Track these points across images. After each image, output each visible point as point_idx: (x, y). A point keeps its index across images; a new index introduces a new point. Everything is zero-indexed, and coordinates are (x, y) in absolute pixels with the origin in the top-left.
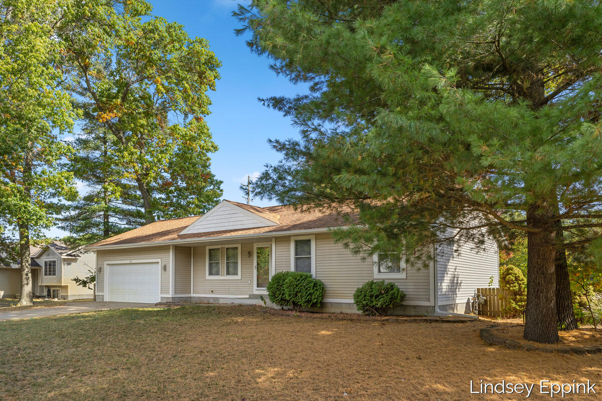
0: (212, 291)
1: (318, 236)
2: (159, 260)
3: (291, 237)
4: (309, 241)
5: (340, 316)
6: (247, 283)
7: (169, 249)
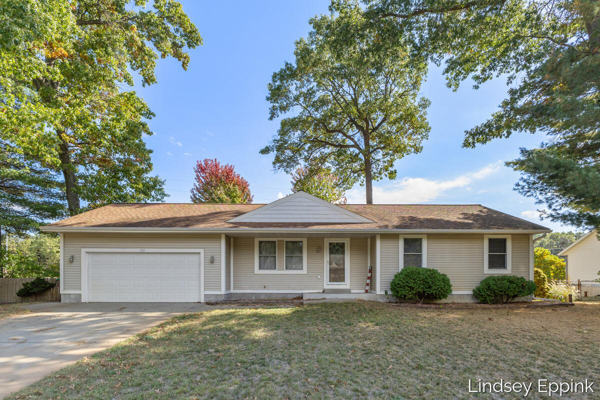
0: (265, 287)
1: (430, 236)
2: (202, 251)
3: (400, 236)
4: (421, 240)
5: (454, 306)
6: (316, 278)
7: (220, 238)
